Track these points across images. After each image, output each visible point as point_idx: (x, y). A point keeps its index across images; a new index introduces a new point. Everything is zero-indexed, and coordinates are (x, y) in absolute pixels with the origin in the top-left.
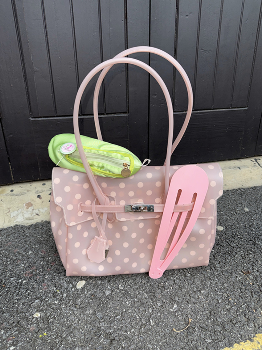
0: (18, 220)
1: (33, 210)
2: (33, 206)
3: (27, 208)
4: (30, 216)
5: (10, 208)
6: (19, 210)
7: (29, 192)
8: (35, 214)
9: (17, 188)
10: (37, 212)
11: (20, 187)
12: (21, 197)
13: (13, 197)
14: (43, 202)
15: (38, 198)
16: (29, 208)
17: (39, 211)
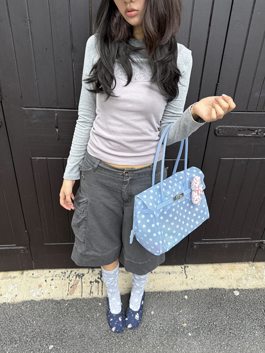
0: (33, 296)
1: (41, 290)
2: (42, 287)
3: (39, 288)
4: (39, 294)
5: (31, 287)
6: (34, 288)
7: (41, 276)
8: (41, 293)
9: (36, 272)
10: (43, 291)
11: (37, 272)
12: (37, 280)
13: (33, 279)
14: (47, 285)
15: (45, 282)
16: (40, 288)
17: (44, 291)
